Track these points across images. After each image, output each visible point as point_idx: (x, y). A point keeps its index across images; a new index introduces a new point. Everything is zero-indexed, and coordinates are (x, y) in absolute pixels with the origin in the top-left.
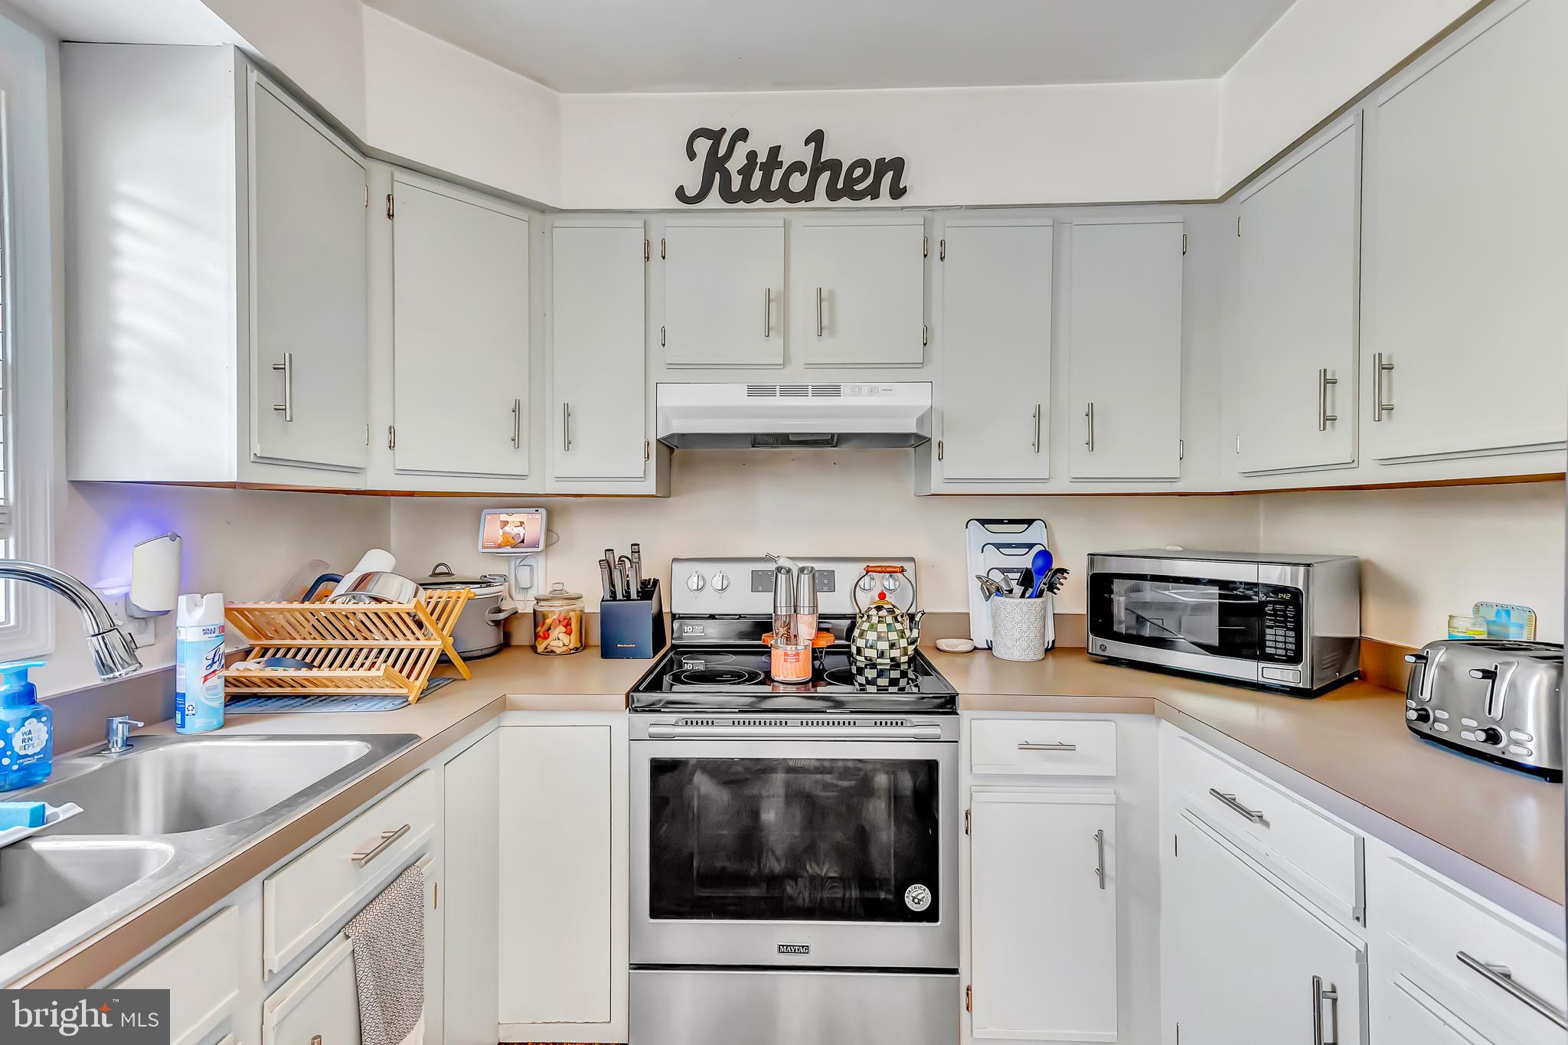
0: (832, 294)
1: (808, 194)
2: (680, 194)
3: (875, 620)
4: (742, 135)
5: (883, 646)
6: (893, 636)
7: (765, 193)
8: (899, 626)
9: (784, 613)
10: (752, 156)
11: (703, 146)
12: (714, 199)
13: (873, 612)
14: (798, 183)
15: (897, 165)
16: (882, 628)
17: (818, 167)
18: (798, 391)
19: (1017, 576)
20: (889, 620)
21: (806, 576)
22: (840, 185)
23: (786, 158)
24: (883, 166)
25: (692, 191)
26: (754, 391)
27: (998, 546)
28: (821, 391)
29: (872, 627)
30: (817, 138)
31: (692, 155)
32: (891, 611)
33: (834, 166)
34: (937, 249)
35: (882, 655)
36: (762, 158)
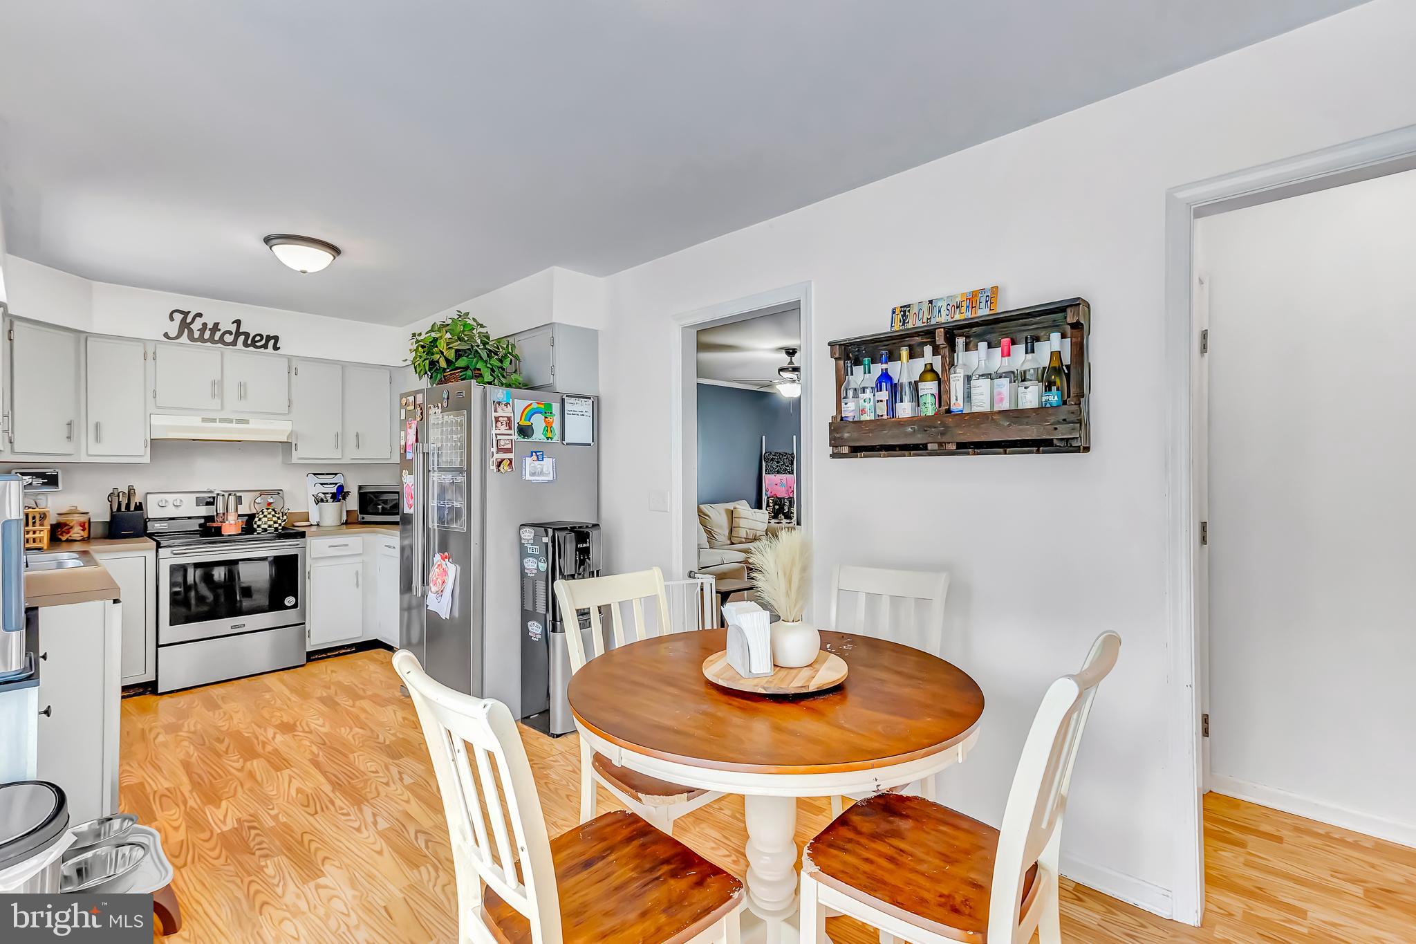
0: (245, 384)
1: (234, 343)
2: (166, 335)
3: (266, 513)
4: (200, 315)
5: (271, 523)
6: (275, 519)
7: (211, 340)
8: (277, 515)
9: (221, 512)
10: (205, 325)
11: (178, 317)
12: (184, 338)
13: (265, 510)
14: (229, 338)
15: (276, 339)
16: (270, 516)
17: (238, 334)
18: (230, 421)
19: (330, 495)
20: (273, 513)
21: (233, 497)
22: (249, 342)
23: (223, 328)
24: (269, 338)
25: (172, 335)
26: (204, 420)
27: (322, 484)
28: (239, 421)
29: (265, 516)
30: (238, 322)
31: (172, 319)
32: (273, 510)
33: (247, 335)
34: (294, 371)
35: (270, 526)
36: (210, 326)
